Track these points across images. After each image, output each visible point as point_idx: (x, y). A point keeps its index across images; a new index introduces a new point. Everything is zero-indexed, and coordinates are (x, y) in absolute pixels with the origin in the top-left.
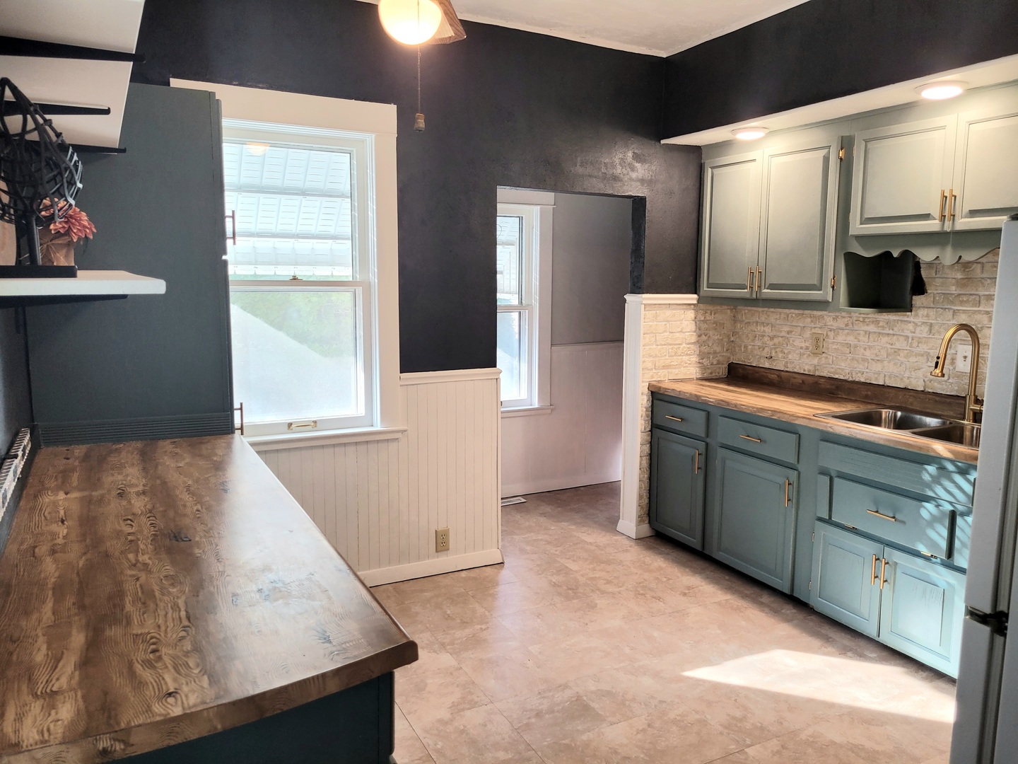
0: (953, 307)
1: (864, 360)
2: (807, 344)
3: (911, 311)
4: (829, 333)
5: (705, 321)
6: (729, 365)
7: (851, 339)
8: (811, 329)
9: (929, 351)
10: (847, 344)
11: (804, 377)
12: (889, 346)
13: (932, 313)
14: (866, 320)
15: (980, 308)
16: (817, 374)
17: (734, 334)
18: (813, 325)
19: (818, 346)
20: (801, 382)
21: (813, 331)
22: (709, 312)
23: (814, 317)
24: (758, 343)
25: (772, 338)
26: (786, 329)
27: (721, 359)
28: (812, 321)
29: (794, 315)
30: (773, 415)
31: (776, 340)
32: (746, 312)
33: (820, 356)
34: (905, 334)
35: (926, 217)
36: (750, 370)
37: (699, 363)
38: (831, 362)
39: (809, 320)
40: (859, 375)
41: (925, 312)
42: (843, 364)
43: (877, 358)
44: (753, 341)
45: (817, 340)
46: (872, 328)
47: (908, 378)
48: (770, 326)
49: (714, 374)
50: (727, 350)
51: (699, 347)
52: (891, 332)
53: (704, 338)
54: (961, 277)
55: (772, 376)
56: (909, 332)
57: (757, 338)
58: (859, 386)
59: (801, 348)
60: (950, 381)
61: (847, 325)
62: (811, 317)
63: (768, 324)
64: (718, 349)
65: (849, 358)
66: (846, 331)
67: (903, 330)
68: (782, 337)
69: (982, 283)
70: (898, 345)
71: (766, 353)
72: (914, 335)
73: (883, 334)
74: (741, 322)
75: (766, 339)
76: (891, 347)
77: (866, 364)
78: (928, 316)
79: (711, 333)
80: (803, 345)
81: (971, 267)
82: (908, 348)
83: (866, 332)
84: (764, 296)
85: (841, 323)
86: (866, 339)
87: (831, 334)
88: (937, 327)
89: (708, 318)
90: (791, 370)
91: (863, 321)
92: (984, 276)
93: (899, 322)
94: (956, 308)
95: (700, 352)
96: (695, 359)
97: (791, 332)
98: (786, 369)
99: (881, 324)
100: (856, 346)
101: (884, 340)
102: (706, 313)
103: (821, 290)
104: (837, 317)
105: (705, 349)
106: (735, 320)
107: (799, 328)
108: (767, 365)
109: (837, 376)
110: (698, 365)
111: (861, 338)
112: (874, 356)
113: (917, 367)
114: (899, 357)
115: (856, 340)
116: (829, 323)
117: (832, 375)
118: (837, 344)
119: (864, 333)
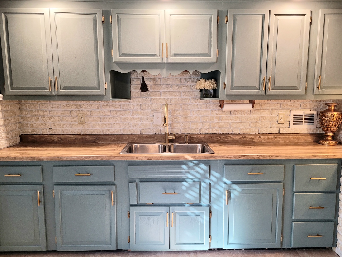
0: (149, 97)
1: (109, 124)
2: (75, 119)
3: (131, 100)
4: (88, 113)
5: (6, 111)
6: (20, 136)
7: (101, 115)
8: (77, 111)
9: (140, 116)
10: (99, 117)
11: (76, 136)
12: (121, 116)
13: (141, 100)
14: (108, 105)
15: (161, 97)
16: (82, 133)
17: (22, 118)
18: (77, 109)
19: (81, 120)
20: (75, 139)
21: (78, 112)
22: (8, 105)
23: (78, 105)
24: (40, 121)
25: (50, 118)
26: (60, 112)
27: (17, 133)
28: (77, 107)
29: (64, 105)
30: (97, 159)
31: (53, 119)
32: (29, 105)
33: (84, 125)
34: (129, 110)
35: (154, 55)
36: (38, 137)
37: (7, 137)
38: (90, 127)
39: (75, 107)
40: (107, 131)
41: (138, 99)
42: (98, 127)
43: (116, 122)
44: (36, 120)
45: (81, 117)
46: (112, 108)
47: (133, 129)
48: (48, 112)
49: (14, 143)
50: (19, 128)
51: (6, 127)
52: (122, 110)
53: (7, 121)
54: (152, 84)
55: (55, 138)
56: (130, 109)
57: (39, 119)
58: (109, 136)
59: (71, 122)
60: (151, 128)
61: (98, 108)
62: (75, 105)
63: (47, 111)
64: (14, 127)
65: (101, 124)
66: (98, 111)
67: (128, 108)
68: (57, 117)
69: (162, 87)
70: (126, 116)
71: (47, 126)
72: (133, 110)
73: (118, 111)
74: (26, 110)
75: (46, 119)
76: (122, 116)
77: (110, 126)
78: (139, 101)
79: (10, 118)
80: (73, 120)
81: (156, 80)
82: (131, 116)
83: (109, 111)
84: (60, 94)
85: (94, 107)
86: (109, 114)
87: (89, 113)
88: (143, 106)
89: (8, 109)
90: (66, 134)
91: (107, 106)
92: (161, 84)
93: (126, 105)
94: (151, 97)
95: (6, 130)
96: (4, 135)
97: (64, 114)
98: (63, 134)
99: (116, 106)
100: (104, 118)
101: (119, 113)
102: (6, 106)
103: (99, 90)
104: (92, 104)
105: (9, 128)
106: (20, 110)
107: (69, 112)
108: (49, 133)
109: (95, 133)
110: (6, 139)
111: (106, 114)
112: (114, 121)
113: (136, 124)
114: (127, 121)
115: (104, 115)
116: (87, 108)
117: (92, 133)
118: (93, 118)
119: (108, 111)
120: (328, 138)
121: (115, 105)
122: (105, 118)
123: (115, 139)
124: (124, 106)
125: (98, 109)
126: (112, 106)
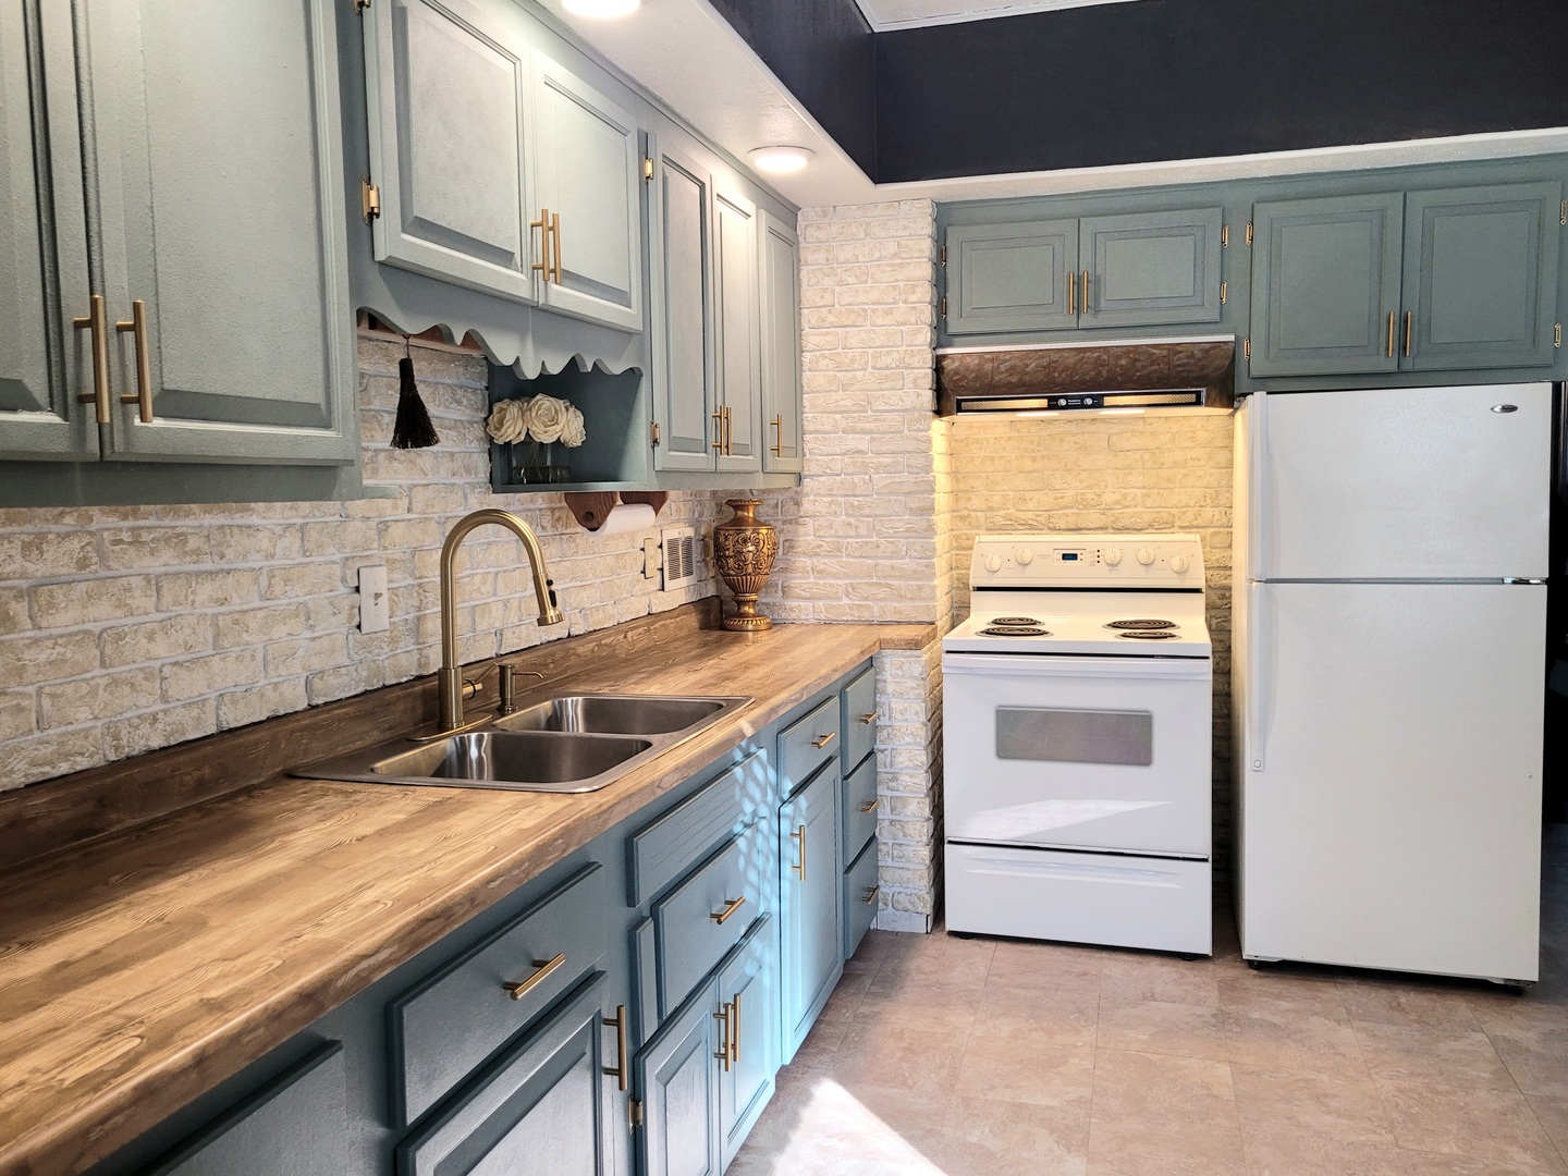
9: (303, 600)
10: (90, 632)
14: (145, 537)
34: (250, 565)
40: (145, 729)
42: (83, 714)
46: (164, 561)
52: (217, 564)
56: (257, 556)
61: (83, 564)
66: (82, 586)
67: (246, 554)
70: (238, 602)
72: (270, 563)
73: (198, 574)
76: (224, 609)
85: (56, 560)
86: (150, 602)
88: (315, 536)
91: (136, 542)
93: (236, 531)
99: (192, 543)
101: (205, 591)
104: (43, 536)
111: (134, 603)
112: (178, 651)
113: (288, 652)
114: (245, 635)
115: (119, 613)
116: (8, 569)
117: (47, 769)
118: (50, 643)
119: (144, 583)
120: (747, 609)
121: (182, 538)
122: (126, 634)
123: (207, 771)
124: (228, 538)
125: (86, 573)
126: (167, 540)
